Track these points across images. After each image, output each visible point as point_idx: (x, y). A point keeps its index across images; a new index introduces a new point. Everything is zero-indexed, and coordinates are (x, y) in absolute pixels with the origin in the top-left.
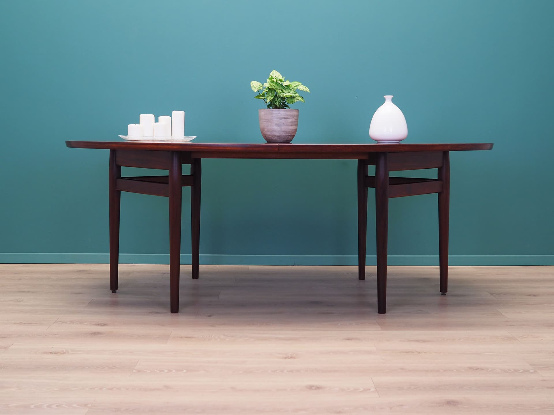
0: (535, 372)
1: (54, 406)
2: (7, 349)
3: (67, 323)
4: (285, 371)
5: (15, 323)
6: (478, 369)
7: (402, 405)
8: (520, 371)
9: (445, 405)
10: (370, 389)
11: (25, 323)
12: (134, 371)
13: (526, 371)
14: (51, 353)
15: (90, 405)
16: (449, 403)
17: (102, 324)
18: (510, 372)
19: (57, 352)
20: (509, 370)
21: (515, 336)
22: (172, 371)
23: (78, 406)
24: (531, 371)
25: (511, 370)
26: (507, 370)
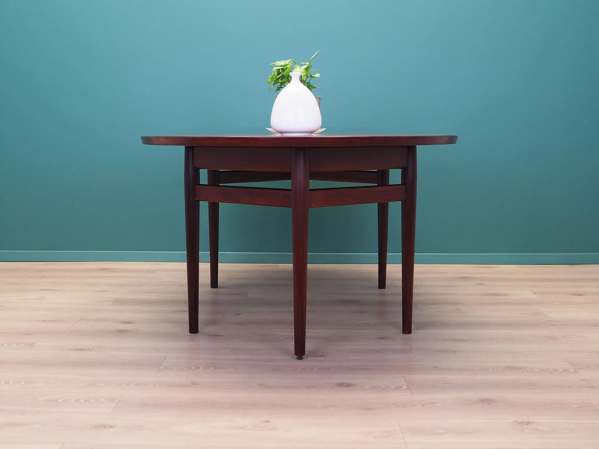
0: (575, 371)
1: (82, 401)
2: (33, 345)
3: (92, 321)
4: (315, 369)
5: (39, 321)
6: (516, 368)
7: (434, 403)
8: (559, 371)
9: (479, 403)
10: (402, 387)
11: (49, 321)
12: (161, 368)
13: (565, 371)
14: (77, 350)
15: (118, 400)
16: (484, 401)
17: (127, 322)
18: (550, 371)
19: (83, 349)
20: (548, 369)
21: (557, 336)
22: (200, 368)
23: (106, 401)
24: (571, 370)
25: (549, 370)
26: (546, 370)
